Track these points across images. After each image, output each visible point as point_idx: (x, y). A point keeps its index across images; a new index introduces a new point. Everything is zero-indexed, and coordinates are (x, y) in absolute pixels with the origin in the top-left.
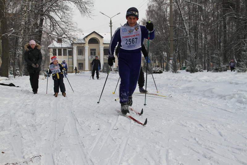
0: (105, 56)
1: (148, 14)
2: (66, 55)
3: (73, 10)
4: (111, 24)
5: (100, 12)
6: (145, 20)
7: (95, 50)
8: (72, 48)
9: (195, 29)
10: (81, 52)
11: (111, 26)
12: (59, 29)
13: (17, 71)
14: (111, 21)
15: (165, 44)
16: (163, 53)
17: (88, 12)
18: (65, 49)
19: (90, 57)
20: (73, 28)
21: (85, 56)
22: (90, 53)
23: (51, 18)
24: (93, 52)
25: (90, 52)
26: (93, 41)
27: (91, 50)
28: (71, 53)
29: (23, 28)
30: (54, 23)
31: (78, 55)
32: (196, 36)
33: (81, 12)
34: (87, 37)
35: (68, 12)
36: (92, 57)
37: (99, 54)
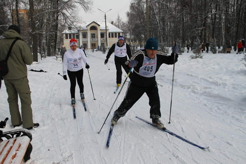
0: (102, 38)
1: (131, 8)
3: (79, 8)
4: (105, 17)
5: (98, 9)
6: (128, 13)
7: (94, 34)
8: (79, 34)
9: (163, 19)
10: (85, 36)
11: (105, 19)
12: (70, 22)
13: (43, 54)
14: (105, 15)
15: (143, 30)
16: (142, 35)
17: (90, 9)
18: (74, 34)
19: (91, 39)
20: (79, 21)
21: (87, 39)
22: (91, 37)
23: (64, 14)
24: (93, 36)
25: (91, 35)
26: (93, 28)
27: (92, 34)
28: (78, 37)
29: (46, 24)
30: (66, 18)
31: (83, 38)
32: (164, 24)
33: (85, 10)
34: (88, 25)
35: (75, 9)
36: (93, 40)
37: (97, 38)
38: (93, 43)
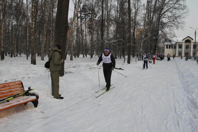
0: (194, 49)
2: (173, 48)
5: (190, 27)
7: (188, 46)
8: (176, 45)
10: (180, 47)
11: (195, 34)
14: (196, 32)
18: (173, 45)
19: (185, 50)
21: (182, 49)
22: (185, 48)
24: (187, 47)
26: (188, 41)
27: (186, 46)
28: (175, 48)
34: (184, 39)
36: (186, 50)
37: (190, 48)
38: (186, 52)
